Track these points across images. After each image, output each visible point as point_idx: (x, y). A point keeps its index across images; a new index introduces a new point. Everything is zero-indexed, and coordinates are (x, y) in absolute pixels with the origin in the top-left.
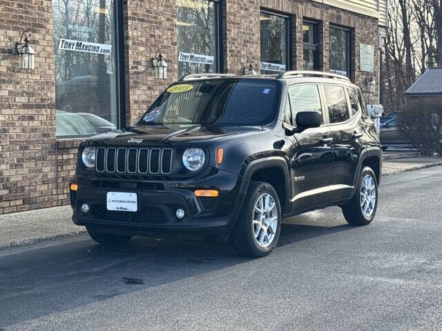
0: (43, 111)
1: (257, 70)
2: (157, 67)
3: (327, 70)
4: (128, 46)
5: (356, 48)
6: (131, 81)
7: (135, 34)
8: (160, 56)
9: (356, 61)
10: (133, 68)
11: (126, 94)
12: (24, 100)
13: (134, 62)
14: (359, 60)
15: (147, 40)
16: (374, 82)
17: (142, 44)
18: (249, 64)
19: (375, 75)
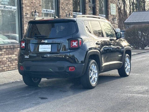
1: (72, 15)
2: (35, 15)
3: (98, 15)
4: (23, 7)
5: (109, 5)
6: (24, 21)
7: (25, 2)
8: (36, 11)
9: (109, 10)
10: (25, 16)
11: (23, 27)
13: (25, 14)
14: (110, 10)
15: (30, 4)
16: (116, 19)
17: (28, 6)
18: (68, 13)
19: (117, 16)
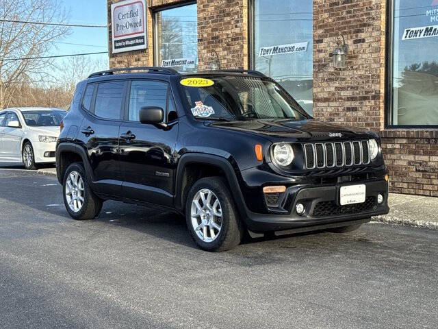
0: (367, 103)
12: (348, 93)
